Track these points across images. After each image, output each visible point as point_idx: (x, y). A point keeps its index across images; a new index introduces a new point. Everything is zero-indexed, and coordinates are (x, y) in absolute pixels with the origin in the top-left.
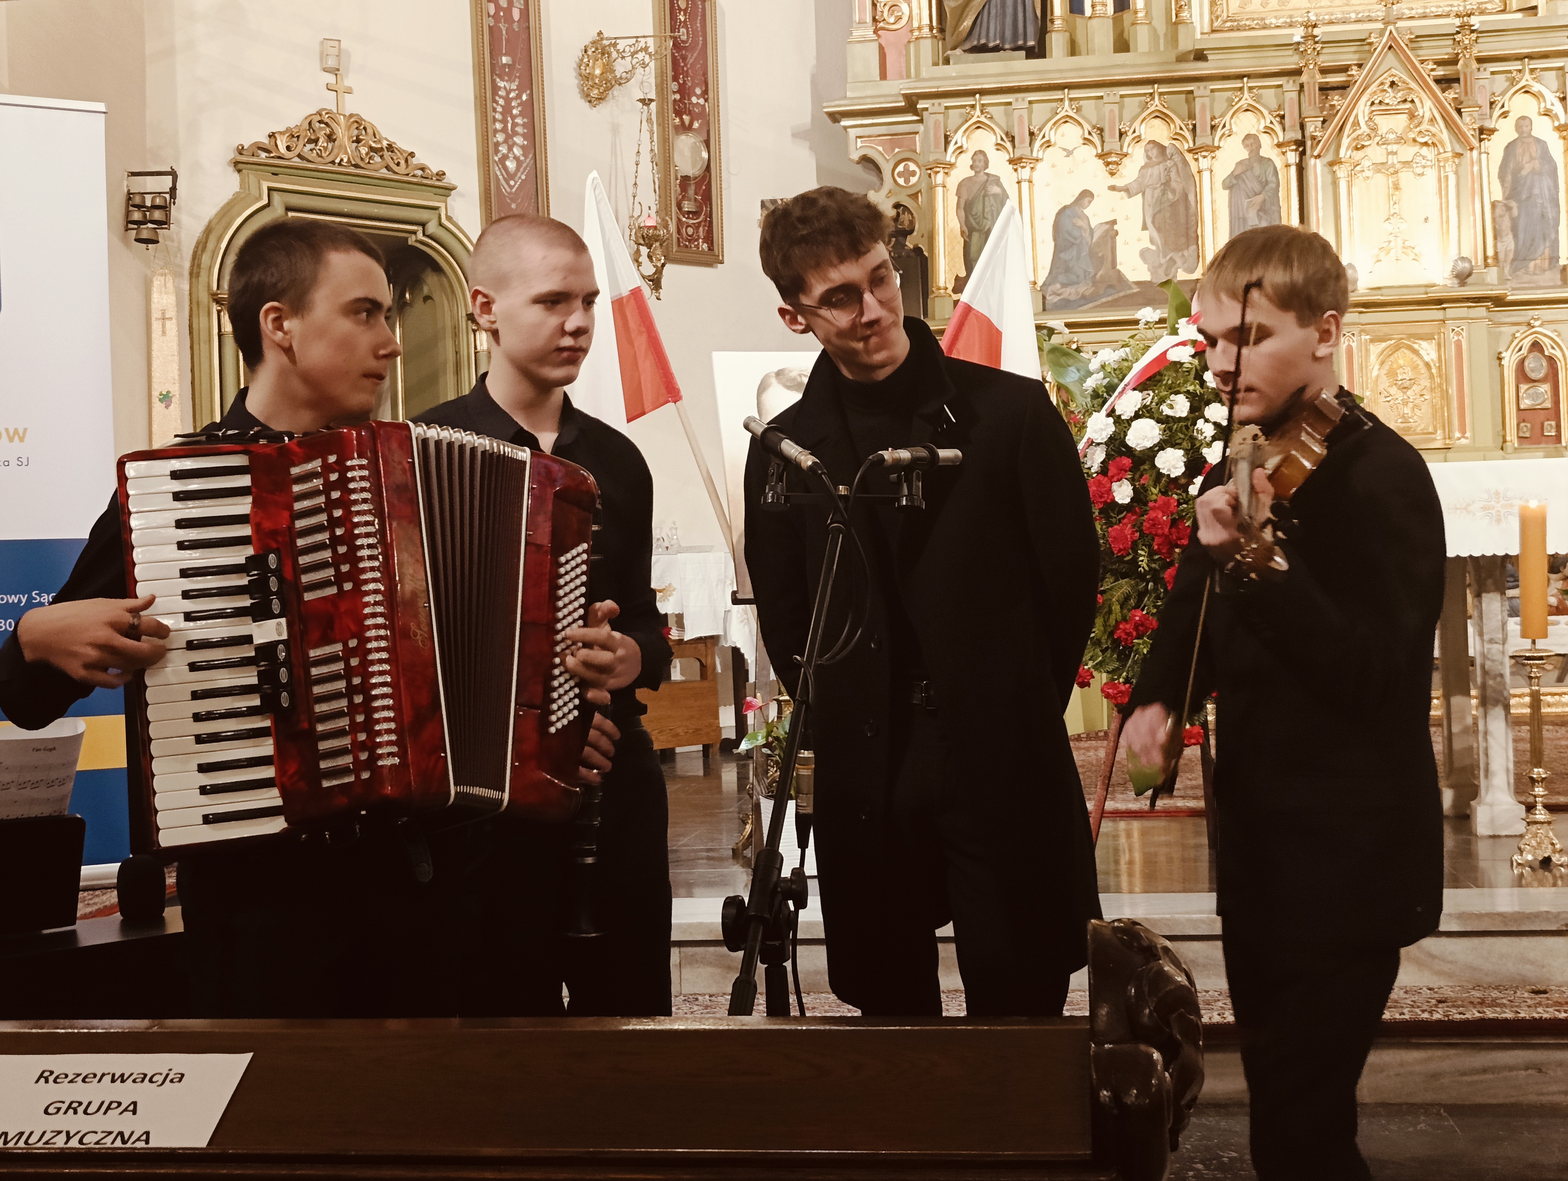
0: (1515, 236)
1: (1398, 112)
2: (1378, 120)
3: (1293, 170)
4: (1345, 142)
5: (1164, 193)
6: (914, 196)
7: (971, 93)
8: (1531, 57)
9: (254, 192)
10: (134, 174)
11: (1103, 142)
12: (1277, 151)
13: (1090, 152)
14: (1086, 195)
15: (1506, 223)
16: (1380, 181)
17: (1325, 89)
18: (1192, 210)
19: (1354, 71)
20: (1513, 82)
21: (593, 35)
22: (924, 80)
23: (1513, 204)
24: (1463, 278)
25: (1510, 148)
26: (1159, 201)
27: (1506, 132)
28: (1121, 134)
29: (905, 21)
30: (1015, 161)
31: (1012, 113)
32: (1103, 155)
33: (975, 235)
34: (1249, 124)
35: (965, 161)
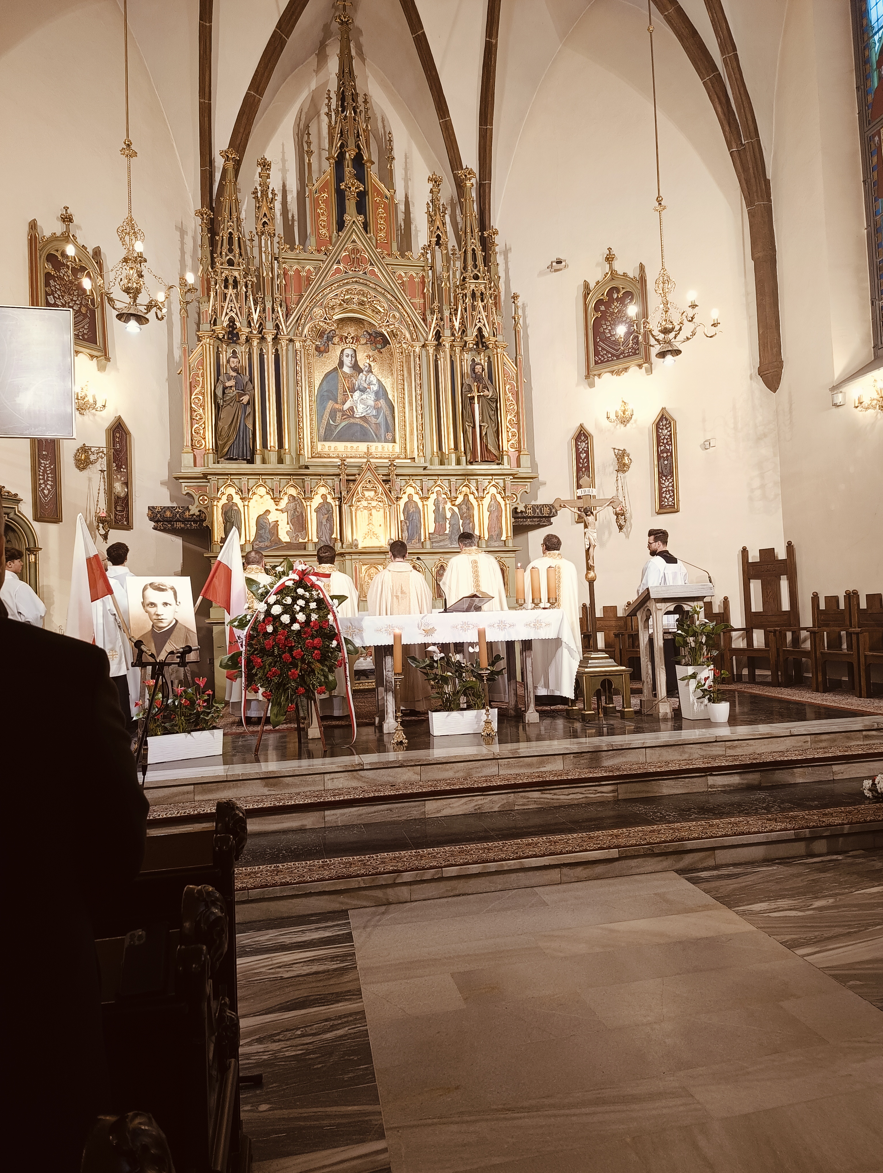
0: (407, 532)
1: (371, 490)
2: (365, 492)
4: (354, 499)
5: (294, 512)
6: (206, 508)
7: (227, 474)
8: (412, 475)
11: (273, 494)
13: (269, 496)
14: (268, 511)
15: (405, 528)
16: (366, 512)
17: (348, 480)
18: (304, 519)
19: (357, 476)
20: (407, 483)
21: (82, 445)
22: (210, 468)
23: (407, 522)
25: (406, 504)
26: (293, 515)
27: (405, 499)
29: (203, 446)
30: (242, 499)
31: (242, 482)
32: (273, 499)
33: (228, 523)
34: (322, 491)
35: (224, 497)
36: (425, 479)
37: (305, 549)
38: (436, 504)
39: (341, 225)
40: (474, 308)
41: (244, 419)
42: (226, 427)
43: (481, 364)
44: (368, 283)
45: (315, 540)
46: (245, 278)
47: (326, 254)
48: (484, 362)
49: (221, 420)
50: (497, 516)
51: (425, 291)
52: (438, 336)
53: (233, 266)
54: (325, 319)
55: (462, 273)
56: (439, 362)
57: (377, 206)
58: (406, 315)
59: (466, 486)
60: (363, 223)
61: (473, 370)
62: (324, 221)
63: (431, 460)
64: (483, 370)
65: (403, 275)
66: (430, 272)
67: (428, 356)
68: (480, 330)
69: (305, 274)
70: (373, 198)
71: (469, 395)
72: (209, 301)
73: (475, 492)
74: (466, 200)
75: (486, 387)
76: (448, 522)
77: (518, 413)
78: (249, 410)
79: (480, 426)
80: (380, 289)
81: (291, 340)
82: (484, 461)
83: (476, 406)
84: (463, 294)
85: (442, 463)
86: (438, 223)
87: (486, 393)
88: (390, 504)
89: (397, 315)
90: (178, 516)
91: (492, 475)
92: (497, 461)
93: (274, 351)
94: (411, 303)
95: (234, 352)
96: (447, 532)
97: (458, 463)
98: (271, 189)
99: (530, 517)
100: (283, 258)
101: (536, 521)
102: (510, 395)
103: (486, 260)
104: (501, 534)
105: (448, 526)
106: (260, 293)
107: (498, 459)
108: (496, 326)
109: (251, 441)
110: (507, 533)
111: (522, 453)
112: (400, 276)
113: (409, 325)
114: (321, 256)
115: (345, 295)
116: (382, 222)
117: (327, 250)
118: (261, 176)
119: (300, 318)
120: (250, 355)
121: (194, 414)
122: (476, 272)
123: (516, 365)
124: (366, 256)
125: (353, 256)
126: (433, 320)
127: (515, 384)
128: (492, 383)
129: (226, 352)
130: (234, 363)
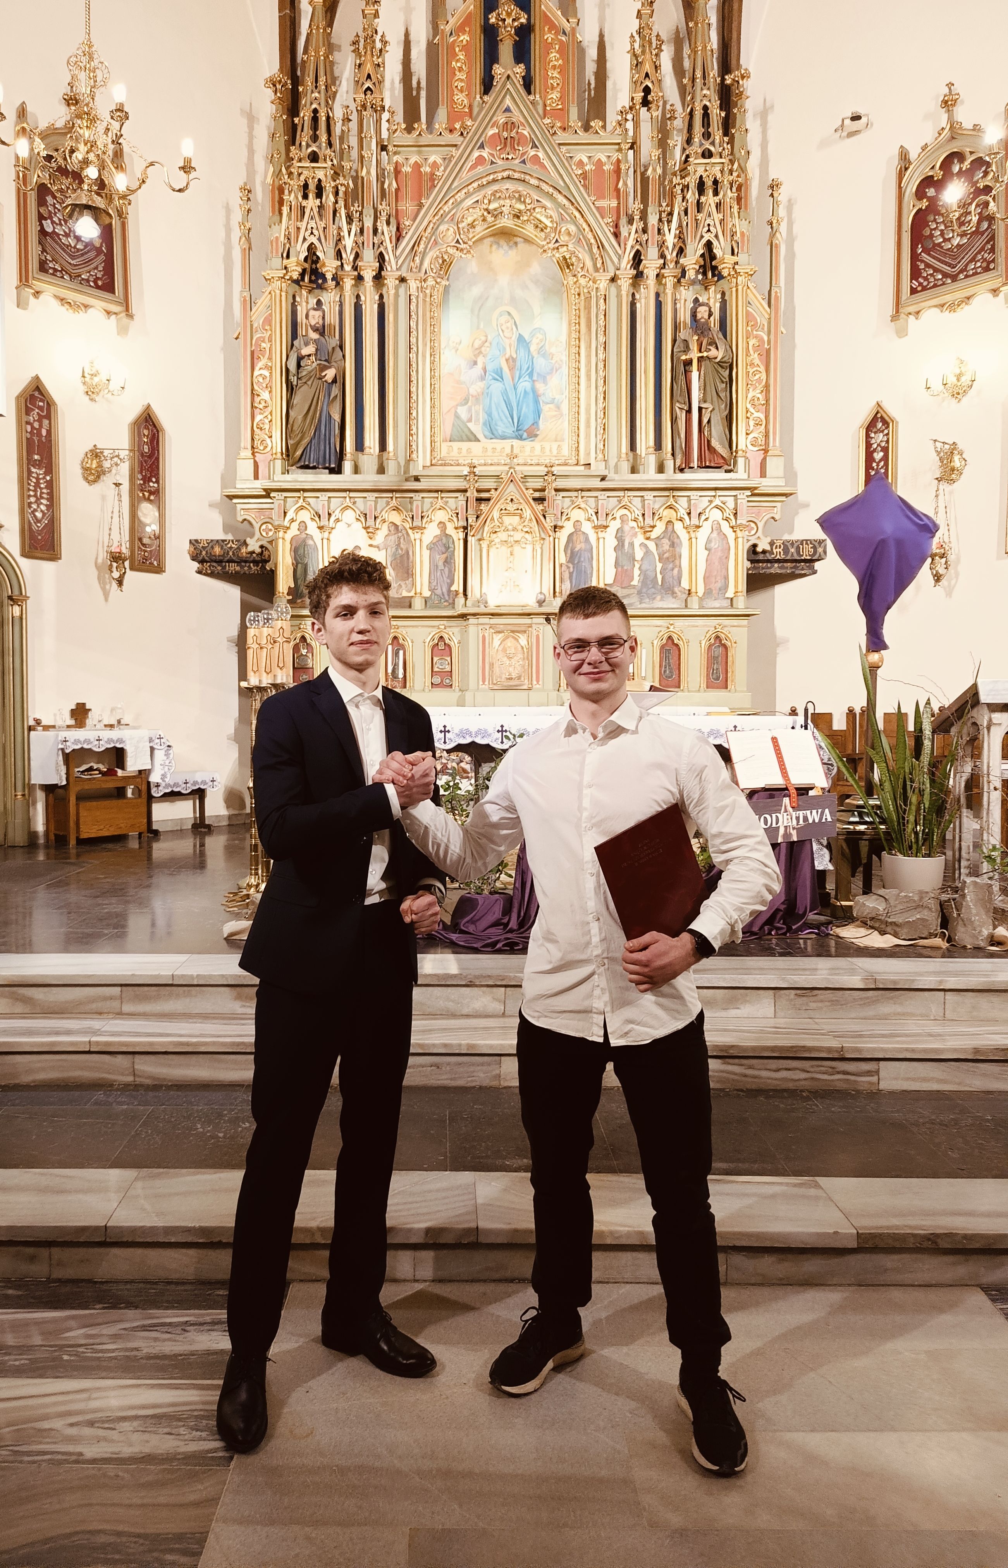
0: (571, 582)
1: (514, 515)
2: (504, 518)
3: (462, 542)
4: (486, 528)
5: (397, 549)
6: (270, 542)
7: (299, 490)
8: (582, 490)
11: (366, 521)
12: (455, 531)
13: (360, 525)
15: (567, 575)
16: (505, 550)
17: (479, 500)
18: (411, 560)
19: (493, 492)
20: (573, 502)
21: (92, 447)
23: (571, 565)
24: (541, 603)
25: (570, 536)
26: (394, 555)
27: (568, 528)
28: (375, 518)
29: (269, 449)
30: (321, 528)
31: (319, 502)
32: (366, 528)
33: (300, 565)
34: (441, 516)
35: (295, 526)
36: (602, 495)
37: (410, 607)
38: (620, 537)
39: (487, 85)
40: (699, 206)
41: (328, 405)
42: (300, 417)
43: (707, 305)
44: (527, 177)
45: (427, 593)
46: (335, 181)
47: (462, 134)
48: (715, 302)
49: (294, 408)
50: (720, 558)
51: (620, 185)
52: (637, 260)
53: (317, 162)
54: (458, 242)
55: (684, 150)
56: (638, 305)
57: (548, 47)
58: (587, 229)
59: (670, 507)
60: (523, 78)
61: (694, 315)
62: (462, 80)
63: (616, 465)
64: (710, 315)
65: (585, 160)
66: (631, 152)
67: (619, 296)
68: (709, 245)
69: (428, 169)
70: (542, 35)
71: (684, 357)
72: (281, 222)
73: (686, 517)
74: (696, 24)
75: (713, 343)
76: (637, 565)
77: (767, 386)
78: (335, 390)
79: (700, 409)
80: (544, 187)
81: (403, 280)
82: (703, 467)
83: (695, 375)
84: (684, 186)
85: (634, 470)
86: (648, 67)
87: (713, 352)
88: (543, 536)
89: (572, 228)
90: (231, 553)
91: (716, 489)
92: (726, 467)
93: (377, 297)
94: (598, 208)
95: (319, 303)
96: (635, 582)
97: (661, 469)
98: (380, 33)
99: (778, 561)
100: (395, 146)
101: (788, 568)
102: (756, 355)
103: (727, 125)
104: (726, 587)
105: (636, 572)
106: (356, 205)
107: (726, 464)
108: (737, 237)
109: (338, 440)
110: (736, 586)
111: (770, 453)
112: (581, 163)
113: (590, 245)
114: (455, 138)
115: (490, 202)
116: (556, 75)
117: (464, 127)
118: (365, 16)
119: (417, 243)
120: (341, 305)
121: (257, 399)
122: (707, 145)
123: (769, 306)
124: (525, 133)
125: (505, 134)
126: (631, 233)
127: (766, 338)
128: (725, 337)
129: (306, 302)
130: (315, 318)
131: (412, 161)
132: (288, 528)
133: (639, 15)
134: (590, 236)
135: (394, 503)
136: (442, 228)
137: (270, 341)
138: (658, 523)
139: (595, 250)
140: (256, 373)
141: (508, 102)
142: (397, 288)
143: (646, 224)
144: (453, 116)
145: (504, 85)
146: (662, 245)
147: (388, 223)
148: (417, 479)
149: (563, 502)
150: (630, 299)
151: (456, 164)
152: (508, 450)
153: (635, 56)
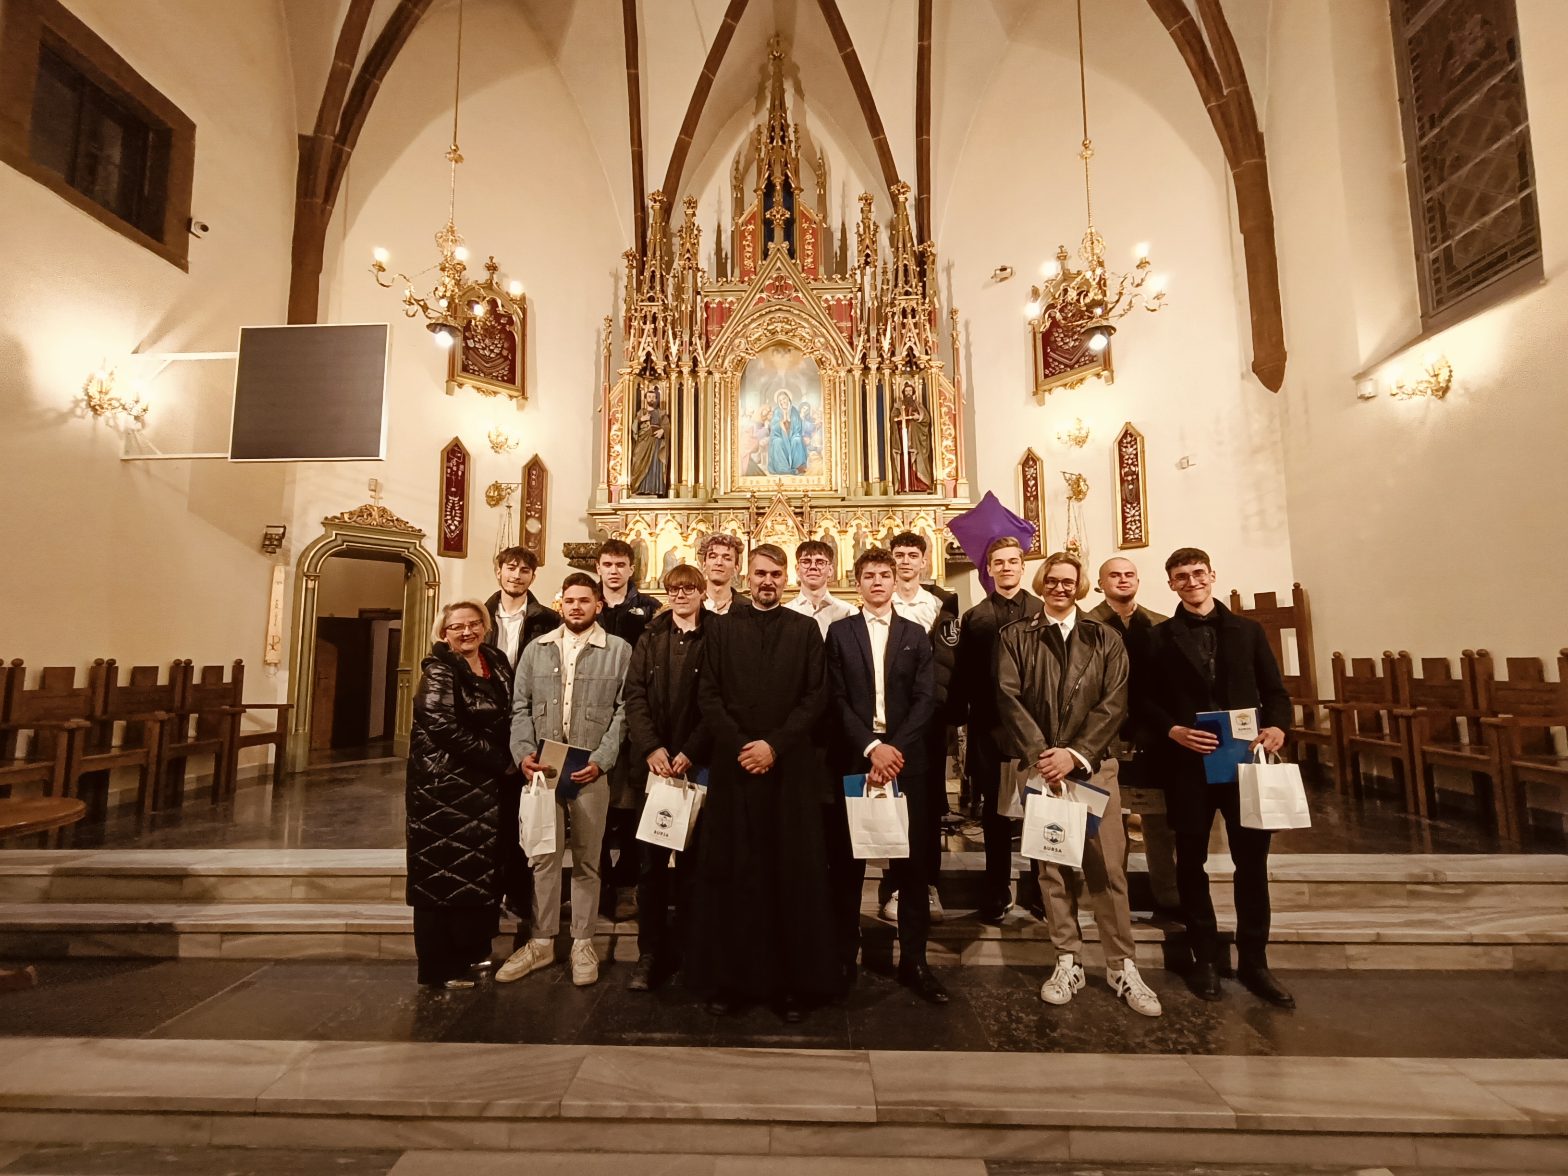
1: (782, 524)
2: (775, 526)
4: (762, 533)
7: (637, 509)
8: (829, 507)
9: (329, 535)
10: (268, 527)
11: (682, 530)
13: (677, 533)
14: (675, 548)
17: (758, 514)
20: (823, 515)
21: (494, 482)
22: (622, 504)
25: (822, 538)
28: (689, 527)
29: (619, 482)
30: (651, 534)
31: (649, 517)
32: (681, 534)
34: (732, 525)
35: (633, 534)
36: (843, 510)
38: (856, 538)
40: (904, 325)
41: (658, 453)
42: (639, 462)
43: (913, 387)
44: (792, 309)
46: (664, 313)
47: (749, 284)
48: (918, 385)
49: (636, 456)
51: (853, 313)
52: (864, 359)
53: (653, 302)
54: (748, 349)
56: (867, 387)
57: (804, 231)
58: (832, 340)
59: (890, 518)
60: (789, 250)
61: (903, 392)
62: (749, 252)
63: (853, 490)
64: (915, 393)
65: (829, 298)
67: (854, 381)
68: (910, 349)
69: (727, 305)
71: (896, 420)
72: (629, 338)
75: (916, 410)
77: (955, 438)
78: (663, 444)
79: (909, 453)
80: (803, 315)
81: (710, 373)
82: (913, 490)
83: (904, 431)
84: (893, 313)
85: (865, 494)
86: (868, 242)
87: (916, 416)
91: (922, 506)
92: (929, 491)
93: (693, 384)
94: (838, 327)
95: (655, 388)
97: (885, 493)
98: (697, 225)
100: (705, 292)
102: (947, 418)
106: (678, 327)
107: (930, 488)
108: (930, 344)
109: (665, 476)
111: (959, 481)
112: (827, 301)
113: (834, 350)
114: (745, 286)
115: (768, 325)
116: (810, 248)
117: (750, 279)
118: (686, 215)
119: (720, 350)
120: (670, 390)
121: (612, 450)
122: (907, 288)
123: (954, 386)
124: (790, 282)
125: (777, 283)
126: (860, 343)
127: (953, 407)
128: (925, 406)
129: (647, 387)
130: (651, 397)
131: (717, 301)
132: (628, 535)
133: (862, 211)
134: (833, 344)
135: (700, 517)
136: (737, 341)
137: (622, 412)
138: (881, 528)
139: (837, 353)
140: (612, 433)
141: (779, 264)
142: (706, 378)
143: (869, 336)
144: (744, 273)
145: (776, 254)
146: (880, 349)
147: (700, 338)
148: (716, 501)
149: (816, 516)
150: (861, 382)
151: (745, 302)
152: (777, 481)
153: (860, 235)
